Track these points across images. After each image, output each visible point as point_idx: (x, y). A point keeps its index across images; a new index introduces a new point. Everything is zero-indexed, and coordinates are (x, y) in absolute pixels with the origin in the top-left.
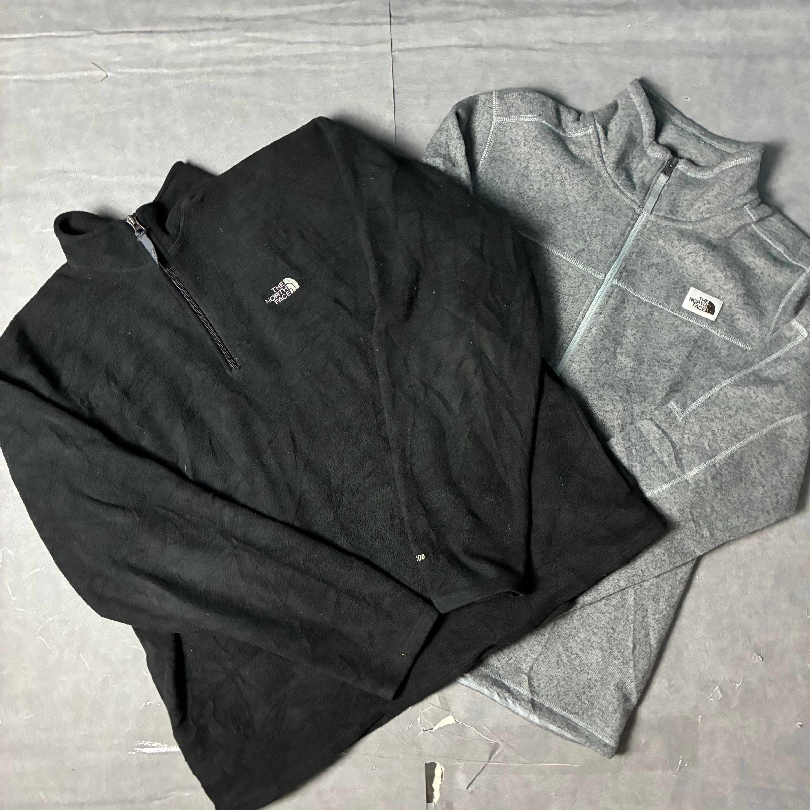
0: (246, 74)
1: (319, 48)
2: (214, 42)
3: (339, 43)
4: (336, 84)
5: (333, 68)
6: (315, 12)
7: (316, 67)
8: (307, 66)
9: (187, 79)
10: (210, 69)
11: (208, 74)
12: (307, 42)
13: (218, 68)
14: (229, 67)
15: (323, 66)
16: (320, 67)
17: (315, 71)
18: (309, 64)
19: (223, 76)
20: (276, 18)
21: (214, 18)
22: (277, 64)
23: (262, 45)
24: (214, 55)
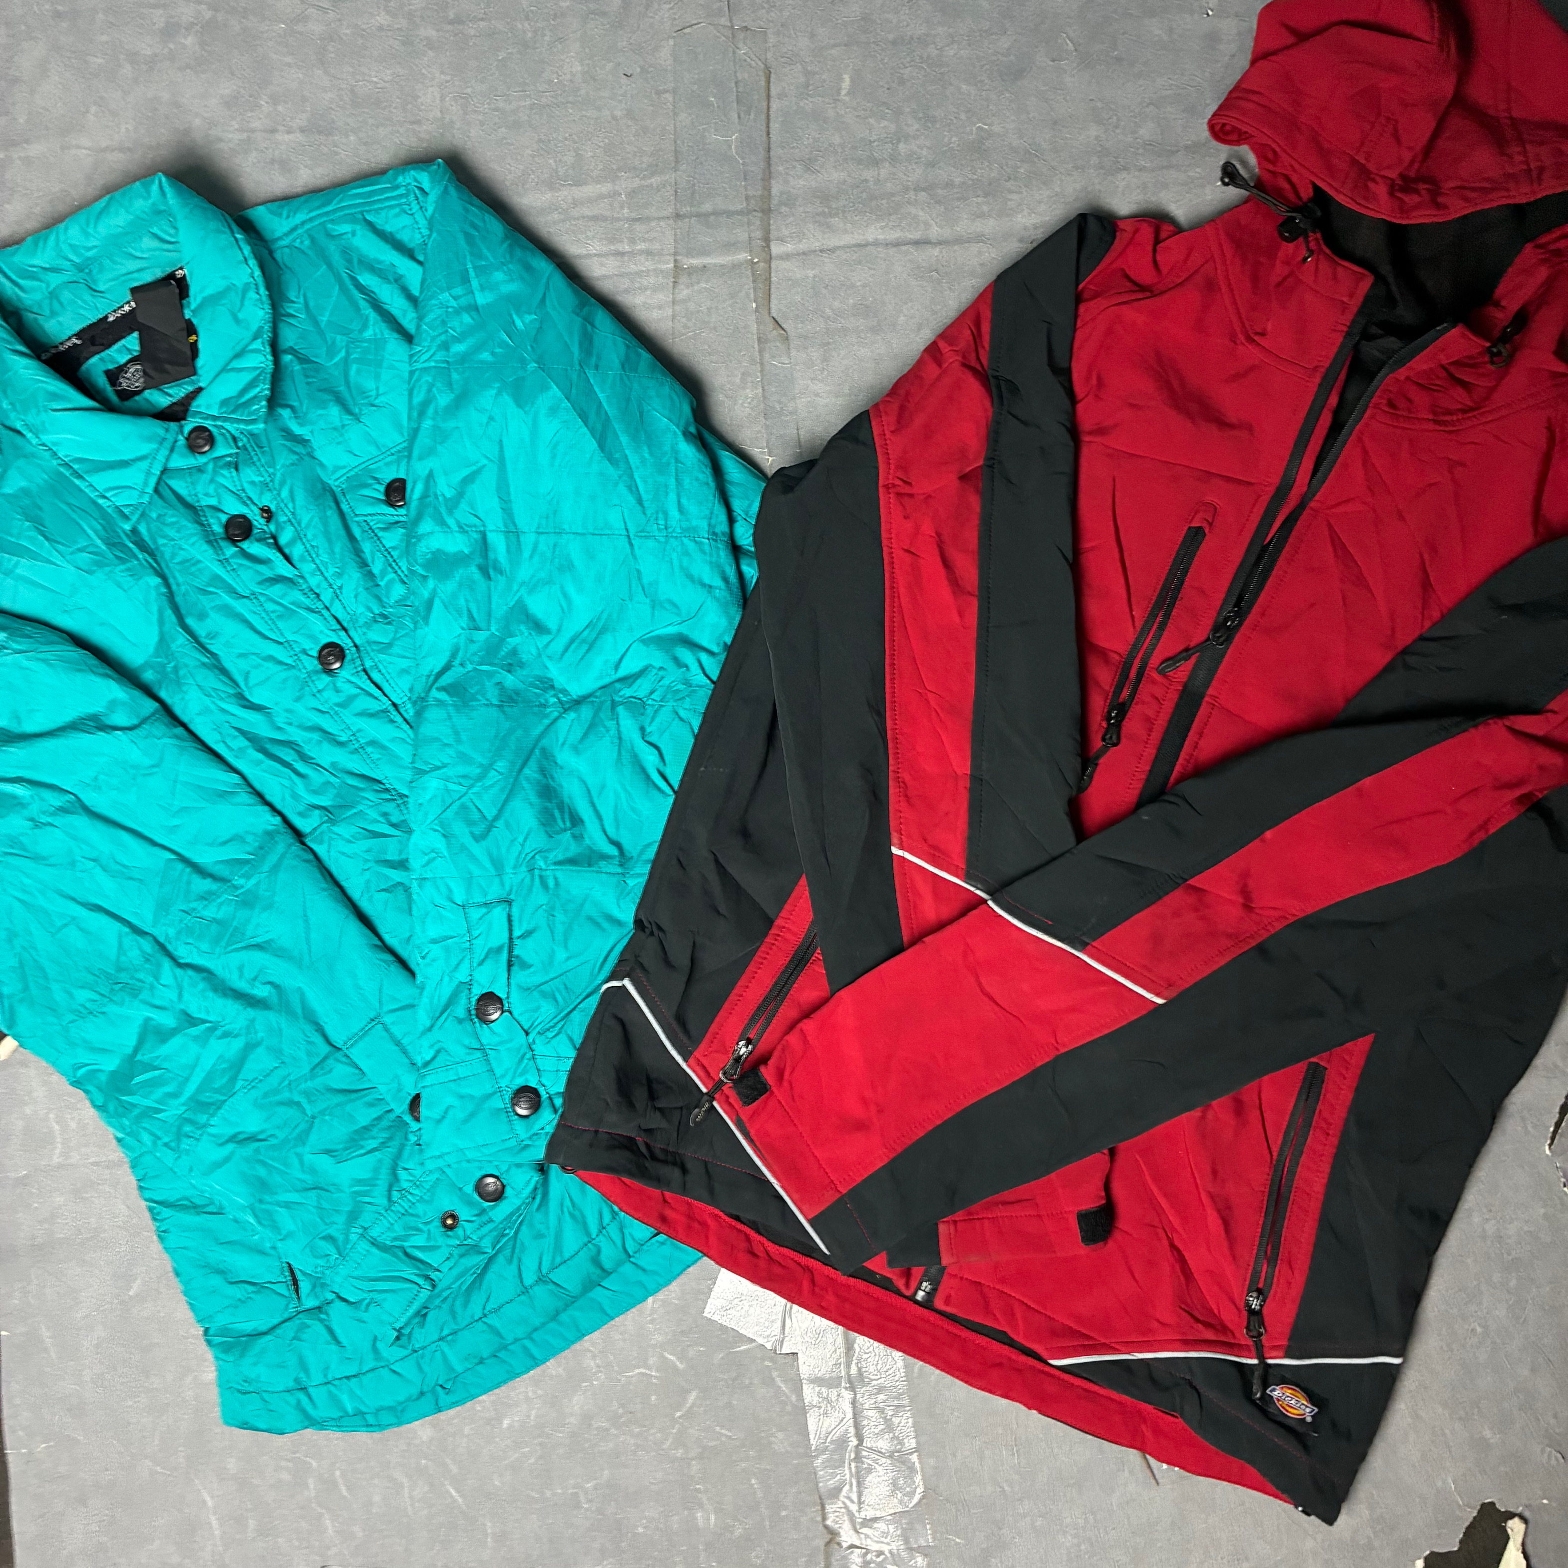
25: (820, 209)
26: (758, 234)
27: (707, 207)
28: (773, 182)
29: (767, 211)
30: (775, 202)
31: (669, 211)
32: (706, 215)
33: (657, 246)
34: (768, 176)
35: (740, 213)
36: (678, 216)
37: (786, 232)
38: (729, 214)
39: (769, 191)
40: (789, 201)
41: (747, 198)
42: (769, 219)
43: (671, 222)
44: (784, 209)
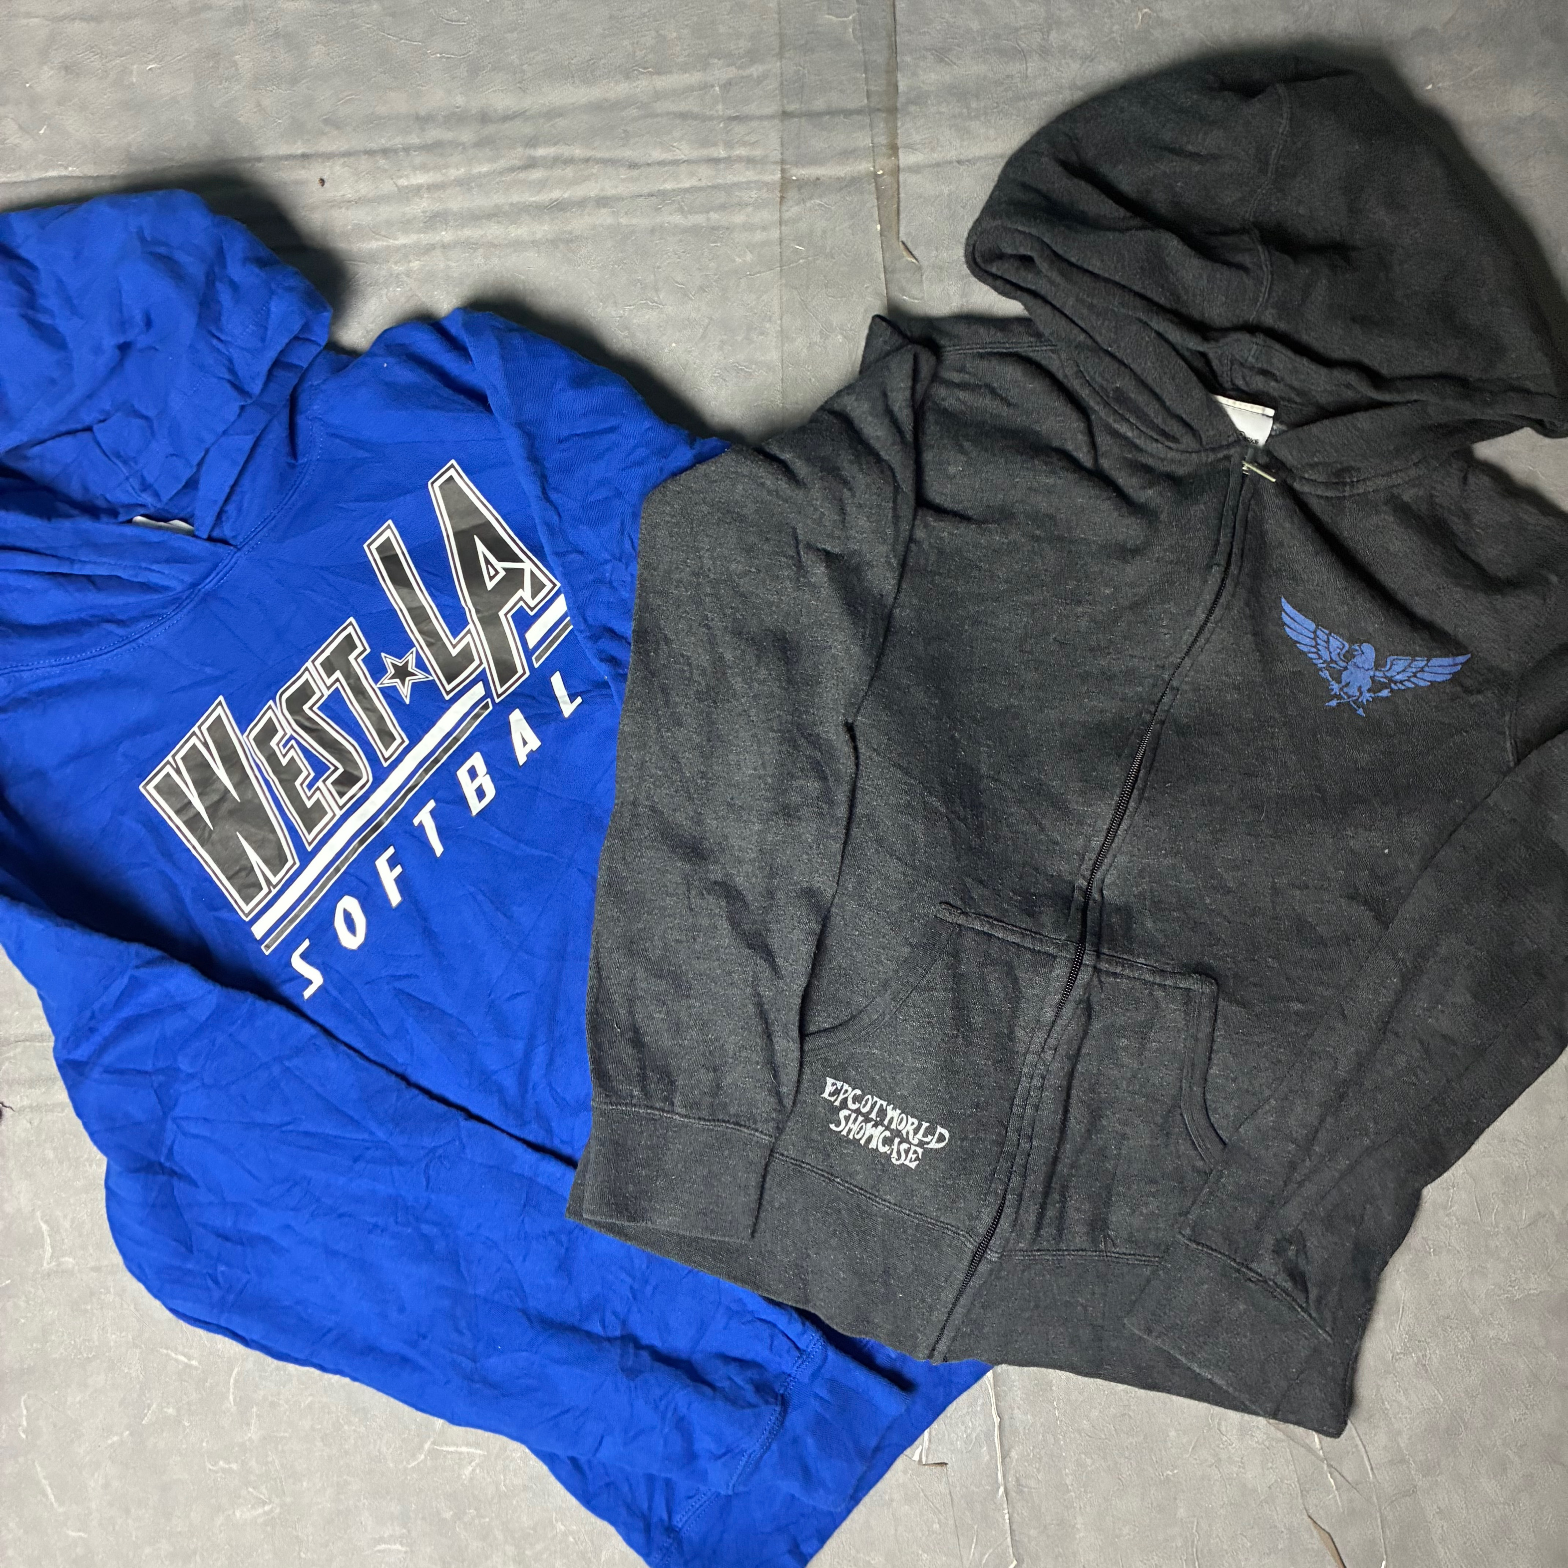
0: (535, 243)
1: (705, 175)
2: (454, 173)
3: (750, 161)
4: (749, 257)
5: (739, 218)
6: (690, 89)
7: (699, 219)
8: (677, 219)
9: (396, 263)
10: (446, 235)
11: (445, 247)
12: (675, 163)
13: (468, 233)
14: (493, 231)
15: (714, 216)
16: (708, 219)
17: (695, 230)
18: (681, 210)
19: (481, 251)
20: (597, 107)
21: (454, 114)
22: (604, 217)
23: (569, 172)
24: (456, 202)
25: (957, 110)
26: (882, 140)
27: (819, 104)
28: (899, 75)
29: (892, 111)
30: (901, 100)
31: (772, 108)
32: (820, 114)
33: (758, 152)
34: (892, 69)
35: (859, 112)
36: (785, 115)
37: (917, 138)
38: (848, 113)
39: (896, 86)
40: (919, 98)
41: (869, 95)
42: (896, 119)
43: (777, 121)
44: (912, 108)
